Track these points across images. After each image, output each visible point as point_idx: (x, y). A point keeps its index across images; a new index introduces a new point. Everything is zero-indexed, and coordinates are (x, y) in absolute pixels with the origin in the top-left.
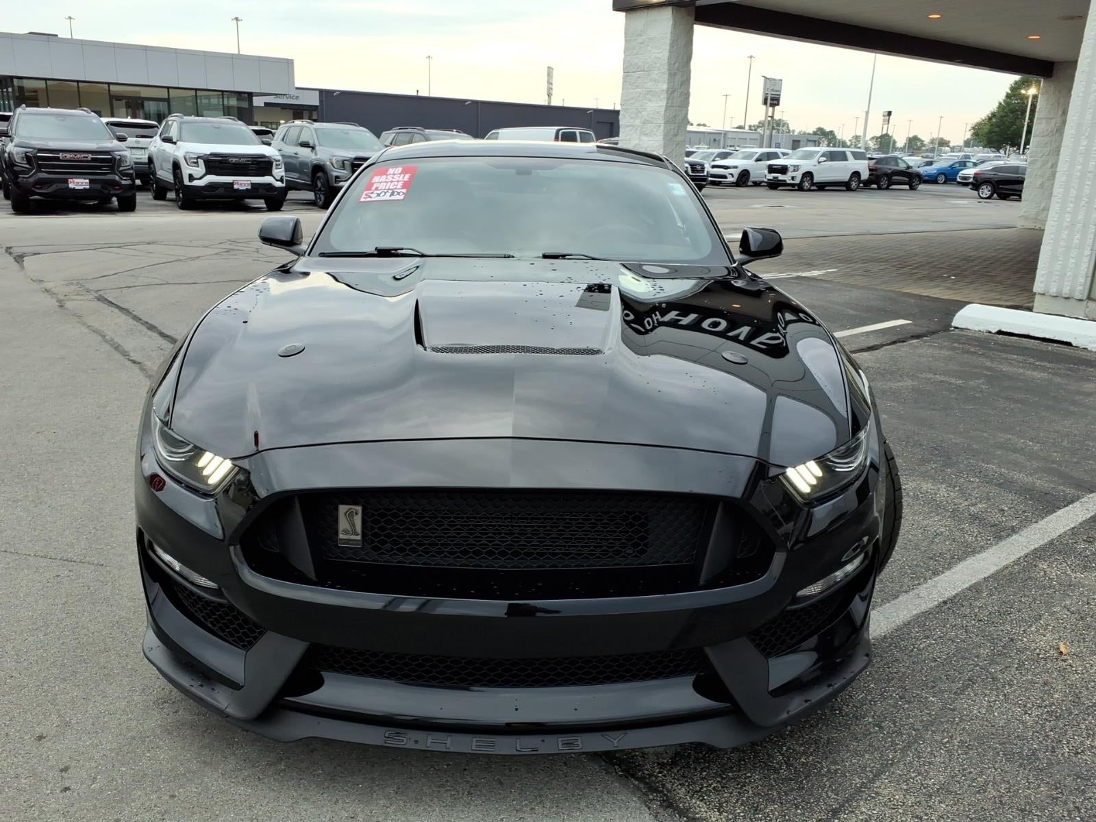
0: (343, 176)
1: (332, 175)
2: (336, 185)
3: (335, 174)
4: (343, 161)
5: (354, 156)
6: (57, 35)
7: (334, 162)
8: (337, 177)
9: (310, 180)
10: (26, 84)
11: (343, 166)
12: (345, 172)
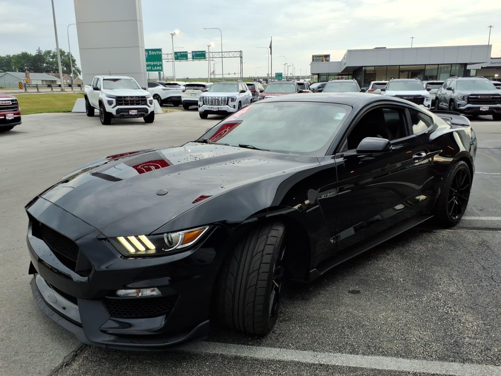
0: (462, 104)
1: (457, 104)
2: (458, 108)
3: (458, 103)
4: (464, 97)
5: (470, 94)
6: (385, 48)
7: (459, 97)
8: (459, 104)
9: (448, 105)
10: (367, 68)
11: (463, 99)
12: (464, 102)
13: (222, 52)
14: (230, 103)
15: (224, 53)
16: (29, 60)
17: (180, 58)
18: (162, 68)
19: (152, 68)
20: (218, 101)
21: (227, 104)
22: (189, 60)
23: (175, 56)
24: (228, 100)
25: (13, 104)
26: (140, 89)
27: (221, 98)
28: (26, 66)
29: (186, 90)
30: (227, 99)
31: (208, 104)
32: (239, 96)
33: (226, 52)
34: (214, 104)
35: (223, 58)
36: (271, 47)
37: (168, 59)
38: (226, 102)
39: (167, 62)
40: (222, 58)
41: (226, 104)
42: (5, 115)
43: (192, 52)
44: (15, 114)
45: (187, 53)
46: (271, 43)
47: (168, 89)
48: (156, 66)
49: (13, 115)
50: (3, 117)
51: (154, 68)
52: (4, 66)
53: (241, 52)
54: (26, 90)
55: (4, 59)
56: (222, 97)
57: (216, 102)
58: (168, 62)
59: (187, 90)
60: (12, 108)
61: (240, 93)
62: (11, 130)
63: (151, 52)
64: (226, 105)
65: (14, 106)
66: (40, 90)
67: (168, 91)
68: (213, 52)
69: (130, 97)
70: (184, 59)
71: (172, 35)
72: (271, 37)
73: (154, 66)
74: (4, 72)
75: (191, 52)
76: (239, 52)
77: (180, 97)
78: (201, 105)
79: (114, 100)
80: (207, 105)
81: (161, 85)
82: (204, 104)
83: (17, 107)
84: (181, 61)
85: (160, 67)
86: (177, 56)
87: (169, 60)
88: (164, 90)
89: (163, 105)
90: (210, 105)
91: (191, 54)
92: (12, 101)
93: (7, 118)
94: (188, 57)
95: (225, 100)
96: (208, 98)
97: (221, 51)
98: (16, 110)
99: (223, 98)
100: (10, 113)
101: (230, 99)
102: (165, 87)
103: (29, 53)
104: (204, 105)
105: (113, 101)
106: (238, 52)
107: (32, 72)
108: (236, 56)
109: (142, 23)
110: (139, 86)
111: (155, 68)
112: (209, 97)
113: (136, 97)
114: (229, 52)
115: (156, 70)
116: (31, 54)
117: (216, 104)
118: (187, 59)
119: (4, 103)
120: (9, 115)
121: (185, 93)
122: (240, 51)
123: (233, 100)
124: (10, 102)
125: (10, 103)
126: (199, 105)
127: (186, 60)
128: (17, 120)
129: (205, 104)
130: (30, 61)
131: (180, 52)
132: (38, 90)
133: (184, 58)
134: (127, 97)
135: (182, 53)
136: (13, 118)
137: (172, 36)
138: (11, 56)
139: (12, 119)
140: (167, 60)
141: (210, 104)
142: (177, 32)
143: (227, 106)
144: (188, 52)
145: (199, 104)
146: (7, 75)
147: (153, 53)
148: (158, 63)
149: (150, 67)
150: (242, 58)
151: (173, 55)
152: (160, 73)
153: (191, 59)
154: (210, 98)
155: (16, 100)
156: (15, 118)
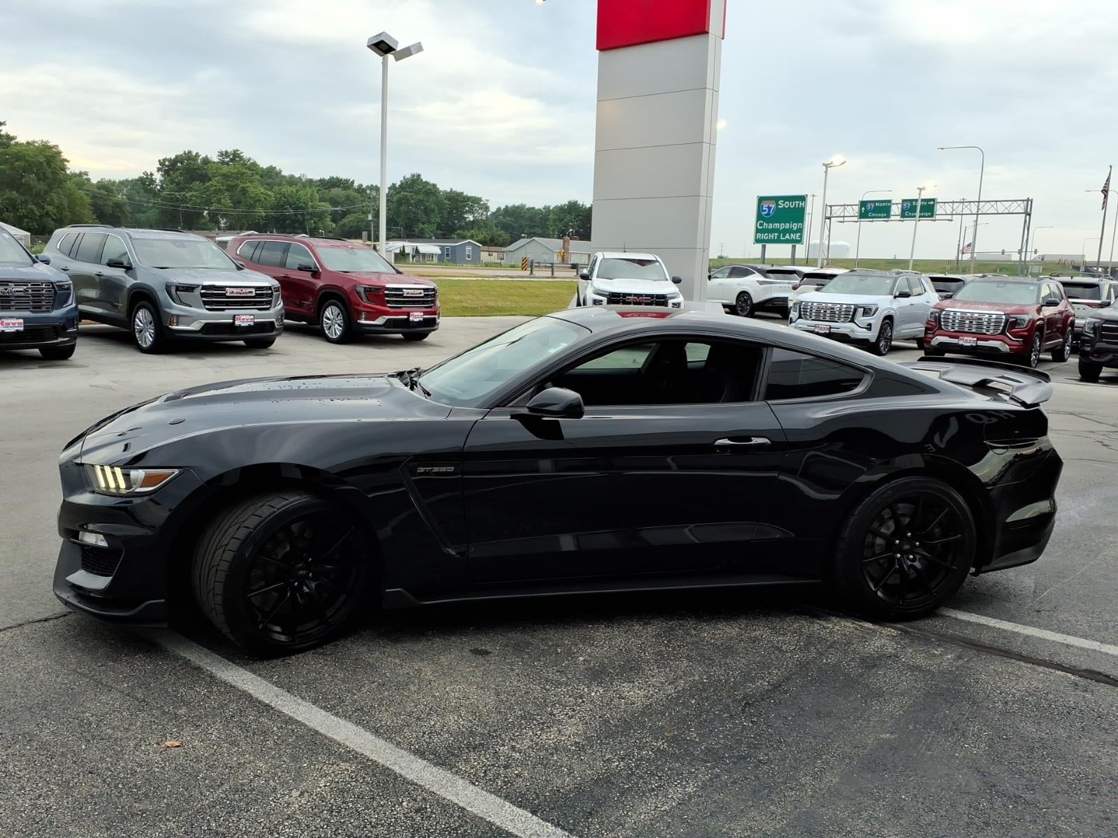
13: (979, 202)
14: (860, 318)
15: (984, 203)
16: (579, 215)
17: (910, 214)
18: (801, 236)
19: (779, 236)
20: (833, 313)
21: (852, 321)
22: (892, 218)
23: (861, 211)
24: (855, 310)
25: (426, 296)
26: (667, 280)
27: (839, 306)
28: (572, 227)
29: (800, 285)
30: (852, 310)
31: (808, 317)
32: (891, 304)
33: (989, 202)
34: (821, 319)
35: (979, 216)
36: (1105, 191)
37: (844, 217)
38: (850, 317)
39: (841, 222)
40: (977, 214)
41: (849, 320)
42: (408, 314)
43: (904, 201)
44: (425, 313)
45: (889, 204)
46: (1108, 180)
47: (771, 283)
48: (790, 231)
49: (422, 314)
50: (406, 317)
51: (784, 237)
52: (538, 227)
53: (1029, 201)
54: (532, 272)
55: (539, 214)
56: (841, 305)
57: (828, 315)
58: (843, 222)
59: (801, 287)
60: (424, 302)
61: (895, 297)
62: (425, 340)
63: (784, 203)
64: (849, 322)
65: (428, 299)
66: (556, 274)
67: (770, 285)
68: (953, 202)
69: (635, 295)
70: (881, 217)
71: (827, 167)
72: (1111, 167)
73: (785, 231)
74: (527, 238)
75: (901, 202)
76: (1023, 201)
77: (785, 299)
78: (794, 320)
79: (605, 299)
80: (807, 319)
81: (757, 274)
82: (800, 317)
83: (433, 302)
84: (872, 221)
85: (798, 234)
86: (865, 211)
87: (846, 219)
88: (761, 283)
89: (756, 313)
90: (813, 320)
91: (900, 206)
92: (425, 290)
93: (411, 319)
94: (892, 213)
95: (847, 311)
96: (810, 304)
97: (977, 200)
98: (431, 307)
99: (845, 306)
100: (417, 312)
101: (861, 311)
102: (766, 277)
103: (580, 202)
104: (800, 320)
105: (602, 301)
106: (1019, 203)
107: (575, 239)
108: (1014, 212)
109: (715, 148)
110: (666, 273)
111: (787, 236)
112: (813, 303)
113: (646, 295)
114: (970, 202)
115: (787, 241)
116: (583, 205)
117: (827, 319)
118: (888, 216)
119: (411, 294)
120: (415, 314)
121: (797, 293)
122: (1026, 199)
123: (867, 311)
124: (422, 291)
125: (421, 293)
126: (791, 319)
127: (886, 219)
128: (430, 324)
129: (803, 316)
130: (580, 217)
131: (874, 202)
132: (552, 274)
133: (882, 215)
134: (630, 295)
135: (877, 204)
136: (422, 319)
137: (826, 170)
138: (551, 208)
139: (420, 321)
140: (841, 219)
141: (813, 318)
142: (836, 159)
143: (852, 325)
144: (893, 202)
145: (791, 316)
146: (533, 242)
147: (787, 204)
148: (795, 226)
149: (776, 234)
150: (1030, 215)
151: (857, 209)
152: (794, 247)
153: (899, 218)
154: (815, 304)
155: (433, 290)
156: (424, 319)
